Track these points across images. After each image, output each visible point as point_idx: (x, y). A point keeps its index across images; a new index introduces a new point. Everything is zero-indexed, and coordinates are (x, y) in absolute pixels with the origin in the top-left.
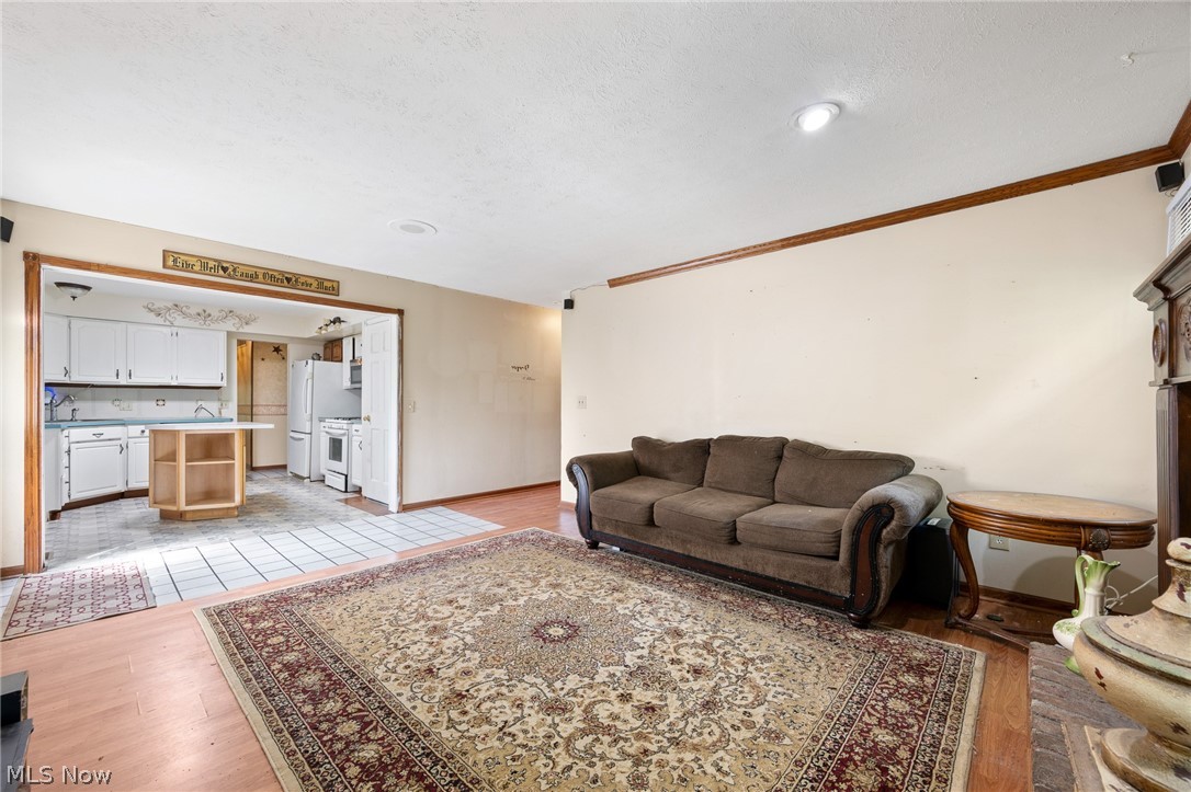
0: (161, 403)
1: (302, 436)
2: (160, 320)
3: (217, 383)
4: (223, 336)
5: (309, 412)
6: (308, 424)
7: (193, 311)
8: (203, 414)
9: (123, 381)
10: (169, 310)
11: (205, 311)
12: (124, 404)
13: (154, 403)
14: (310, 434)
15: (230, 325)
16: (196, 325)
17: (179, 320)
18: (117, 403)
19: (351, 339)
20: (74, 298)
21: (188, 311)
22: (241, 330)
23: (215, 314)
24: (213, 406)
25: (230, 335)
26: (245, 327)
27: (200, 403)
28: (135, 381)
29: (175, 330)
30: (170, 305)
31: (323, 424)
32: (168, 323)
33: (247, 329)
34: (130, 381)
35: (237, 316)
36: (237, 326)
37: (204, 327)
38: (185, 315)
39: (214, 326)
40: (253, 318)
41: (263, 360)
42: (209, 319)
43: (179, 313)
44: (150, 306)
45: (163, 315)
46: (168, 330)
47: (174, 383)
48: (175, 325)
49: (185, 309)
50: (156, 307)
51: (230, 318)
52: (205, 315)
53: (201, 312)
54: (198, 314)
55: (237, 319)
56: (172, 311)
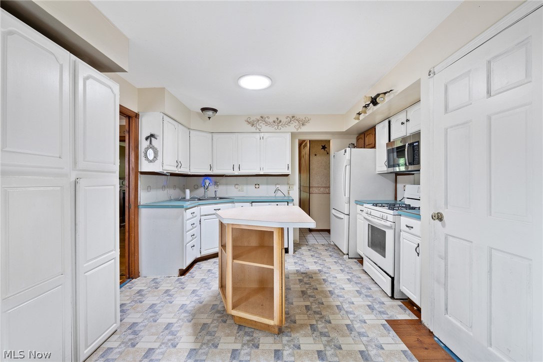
0: (257, 186)
1: (342, 216)
2: (253, 129)
3: (286, 172)
4: (289, 136)
5: (347, 195)
6: (347, 206)
7: (271, 120)
8: (279, 194)
9: (236, 172)
10: (258, 120)
11: (277, 119)
12: (240, 187)
13: (254, 187)
14: (349, 215)
15: (292, 128)
16: (273, 129)
17: (264, 128)
18: (236, 186)
19: (387, 122)
20: (209, 118)
21: (268, 120)
22: (300, 130)
23: (284, 120)
24: (284, 188)
25: (293, 135)
26: (302, 127)
27: (277, 186)
28: (242, 172)
29: (262, 135)
30: (258, 118)
31: (359, 207)
32: (258, 131)
33: (304, 129)
34: (239, 172)
35: (297, 120)
36: (297, 127)
37: (278, 131)
38: (267, 123)
39: (283, 129)
40: (307, 119)
41: (316, 155)
42: (280, 124)
43: (264, 122)
44: (248, 120)
45: (255, 125)
46: (258, 136)
47: (262, 173)
48: (261, 131)
49: (267, 119)
50: (251, 120)
51: (292, 122)
52: (278, 122)
53: (276, 119)
54: (274, 122)
55: (297, 122)
56: (260, 122)
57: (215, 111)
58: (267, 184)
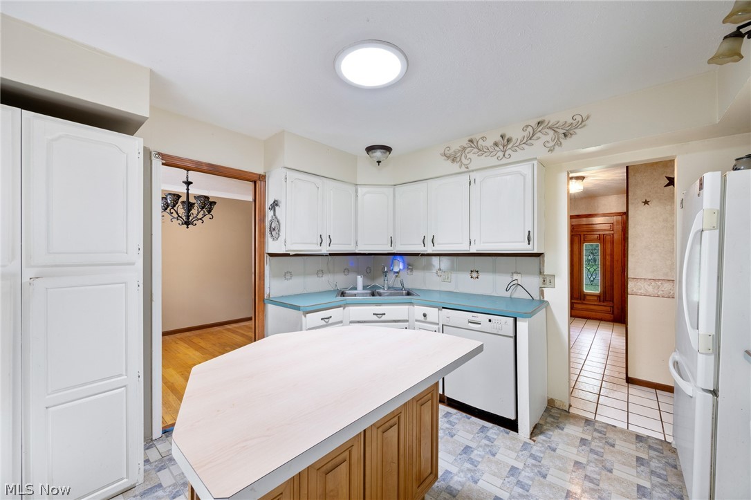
0: (475, 275)
2: (455, 167)
3: (523, 247)
4: (530, 169)
7: (489, 143)
8: (520, 293)
9: (429, 249)
10: (464, 149)
11: (503, 136)
12: (444, 275)
13: (468, 275)
15: (540, 147)
16: (492, 161)
17: (476, 160)
20: (379, 162)
21: (484, 144)
22: (558, 150)
23: (516, 134)
24: (531, 283)
26: (565, 141)
27: (515, 277)
28: (439, 249)
29: (472, 176)
32: (463, 169)
34: (434, 248)
35: (550, 128)
36: (552, 144)
37: (504, 161)
38: (481, 151)
39: (516, 156)
40: (579, 119)
41: (646, 202)
42: (510, 146)
43: (476, 150)
44: (447, 152)
45: (458, 159)
46: (465, 178)
47: (473, 251)
48: (470, 169)
49: (481, 142)
50: (451, 151)
51: (539, 135)
52: (505, 142)
53: (498, 139)
54: (496, 144)
55: (551, 133)
56: (467, 151)
57: (387, 149)
58: (494, 271)
